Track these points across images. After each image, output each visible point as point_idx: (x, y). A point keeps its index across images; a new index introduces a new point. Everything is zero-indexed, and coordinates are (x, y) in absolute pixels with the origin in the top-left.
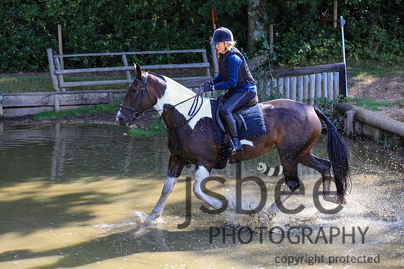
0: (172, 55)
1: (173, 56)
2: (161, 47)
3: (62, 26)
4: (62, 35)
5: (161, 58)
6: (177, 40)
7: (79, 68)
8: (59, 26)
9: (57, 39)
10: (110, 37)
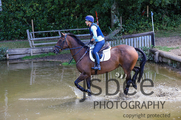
1: (80, 31)
2: (75, 28)
4: (34, 24)
5: (75, 32)
7: (41, 37)
8: (32, 20)
9: (31, 25)
10: (53, 24)
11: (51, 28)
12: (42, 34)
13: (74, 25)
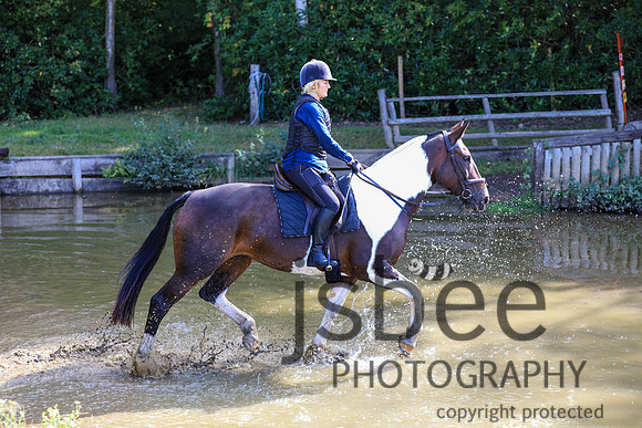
0: (558, 98)
1: (560, 99)
2: (542, 87)
3: (404, 57)
4: (404, 70)
5: (541, 103)
6: (565, 77)
7: (426, 115)
8: (400, 59)
9: (397, 75)
10: (469, 72)
11: (460, 84)
12: (430, 106)
13: (540, 79)
